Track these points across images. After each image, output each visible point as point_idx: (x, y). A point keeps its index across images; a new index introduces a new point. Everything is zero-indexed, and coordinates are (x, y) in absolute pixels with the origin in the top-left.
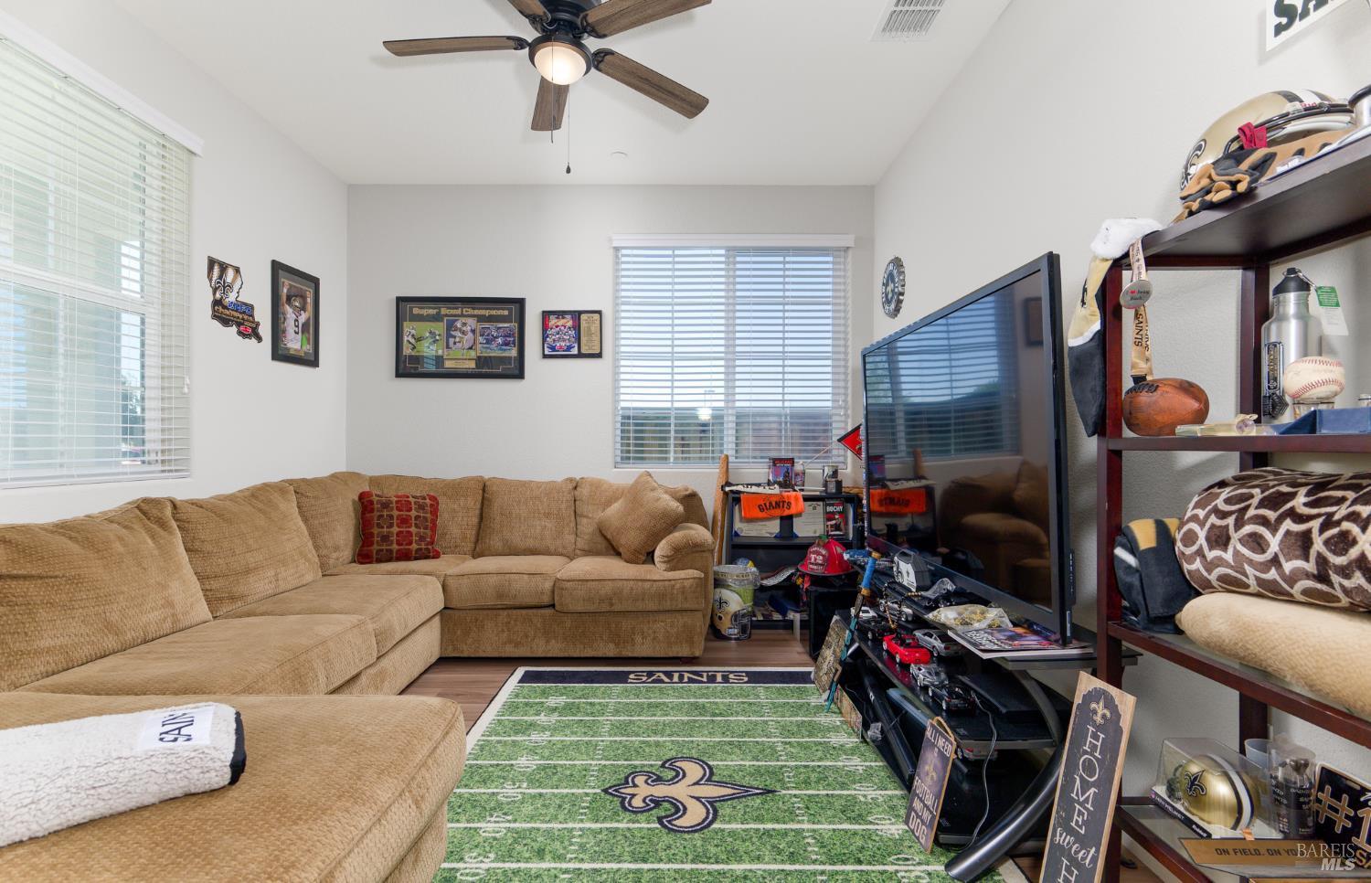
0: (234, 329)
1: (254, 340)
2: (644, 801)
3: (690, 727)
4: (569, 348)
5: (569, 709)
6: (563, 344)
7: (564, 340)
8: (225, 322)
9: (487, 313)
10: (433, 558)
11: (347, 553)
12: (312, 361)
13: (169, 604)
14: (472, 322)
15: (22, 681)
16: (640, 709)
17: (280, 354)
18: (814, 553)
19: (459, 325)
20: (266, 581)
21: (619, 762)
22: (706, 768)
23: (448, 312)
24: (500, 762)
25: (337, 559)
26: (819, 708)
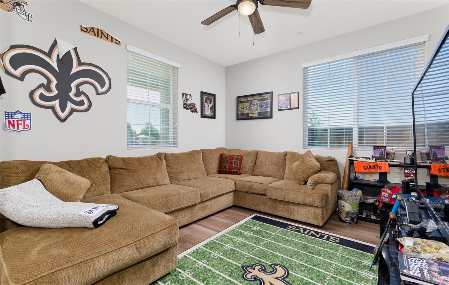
0: (190, 110)
1: (195, 113)
2: (252, 276)
3: (295, 254)
4: (287, 107)
5: (258, 232)
6: (285, 105)
7: (285, 104)
8: (187, 109)
9: (260, 98)
10: (239, 174)
11: (215, 170)
12: (213, 117)
13: (156, 178)
14: (257, 102)
15: (121, 192)
16: (282, 240)
17: (203, 116)
18: (384, 191)
19: (253, 103)
20: (186, 176)
21: (256, 258)
22: (287, 272)
23: (250, 99)
24: (222, 243)
25: (212, 172)
26: (365, 267)
